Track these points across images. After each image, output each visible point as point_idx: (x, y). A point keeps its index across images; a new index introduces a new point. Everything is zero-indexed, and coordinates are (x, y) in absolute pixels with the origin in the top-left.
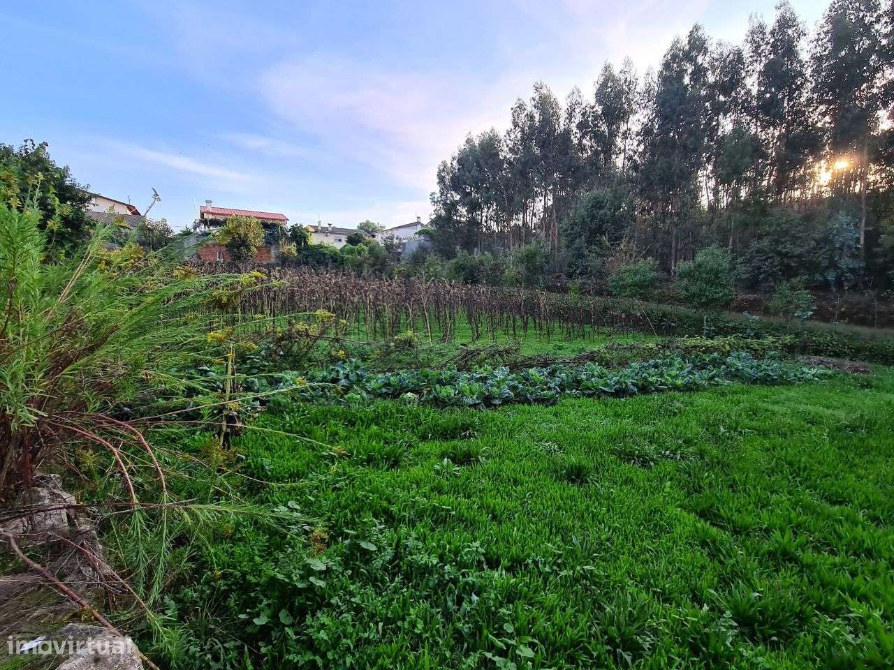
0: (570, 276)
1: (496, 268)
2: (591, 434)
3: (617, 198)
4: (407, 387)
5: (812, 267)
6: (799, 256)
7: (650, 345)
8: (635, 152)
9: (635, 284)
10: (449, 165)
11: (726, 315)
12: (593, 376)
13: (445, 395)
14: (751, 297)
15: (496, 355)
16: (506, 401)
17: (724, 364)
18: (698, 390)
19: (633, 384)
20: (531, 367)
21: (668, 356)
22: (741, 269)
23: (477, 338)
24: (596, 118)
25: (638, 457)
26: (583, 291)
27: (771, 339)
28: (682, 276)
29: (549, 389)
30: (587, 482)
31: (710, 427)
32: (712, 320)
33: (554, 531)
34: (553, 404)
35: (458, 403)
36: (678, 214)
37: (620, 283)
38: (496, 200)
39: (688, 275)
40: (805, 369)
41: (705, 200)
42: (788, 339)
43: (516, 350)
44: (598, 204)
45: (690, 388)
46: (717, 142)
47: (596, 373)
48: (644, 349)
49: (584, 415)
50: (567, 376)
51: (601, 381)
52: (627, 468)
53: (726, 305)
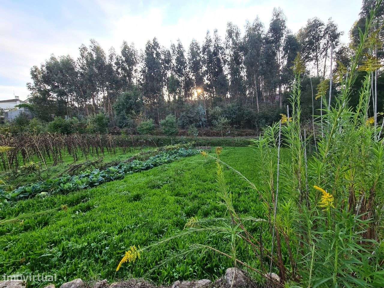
0: (121, 127)
1: (81, 125)
2: (140, 184)
3: (136, 96)
4: (39, 190)
5: (196, 121)
6: (193, 117)
7: (156, 150)
8: (140, 79)
9: (147, 129)
10: (40, 70)
11: (177, 137)
12: (137, 164)
13: (67, 187)
14: (183, 131)
15: (91, 165)
16: (101, 183)
17: (178, 152)
18: (172, 162)
19: (152, 164)
20: (110, 167)
21: (161, 153)
22: (179, 122)
23: (77, 160)
24: (123, 62)
25: (157, 186)
26: (127, 133)
27: (189, 143)
28: (163, 125)
29: (120, 173)
30: (141, 199)
31: (176, 171)
32: (173, 139)
33: (132, 216)
34: (123, 179)
35: (76, 189)
36: (158, 103)
37: (142, 129)
38: (76, 91)
39: (164, 124)
40: (198, 150)
41: (166, 98)
42: (193, 142)
43: (101, 161)
44: (128, 97)
45: (169, 162)
46: (167, 79)
47: (138, 163)
48: (154, 152)
49: (136, 179)
50: (127, 167)
51: (141, 166)
52: (153, 191)
53: (177, 135)
